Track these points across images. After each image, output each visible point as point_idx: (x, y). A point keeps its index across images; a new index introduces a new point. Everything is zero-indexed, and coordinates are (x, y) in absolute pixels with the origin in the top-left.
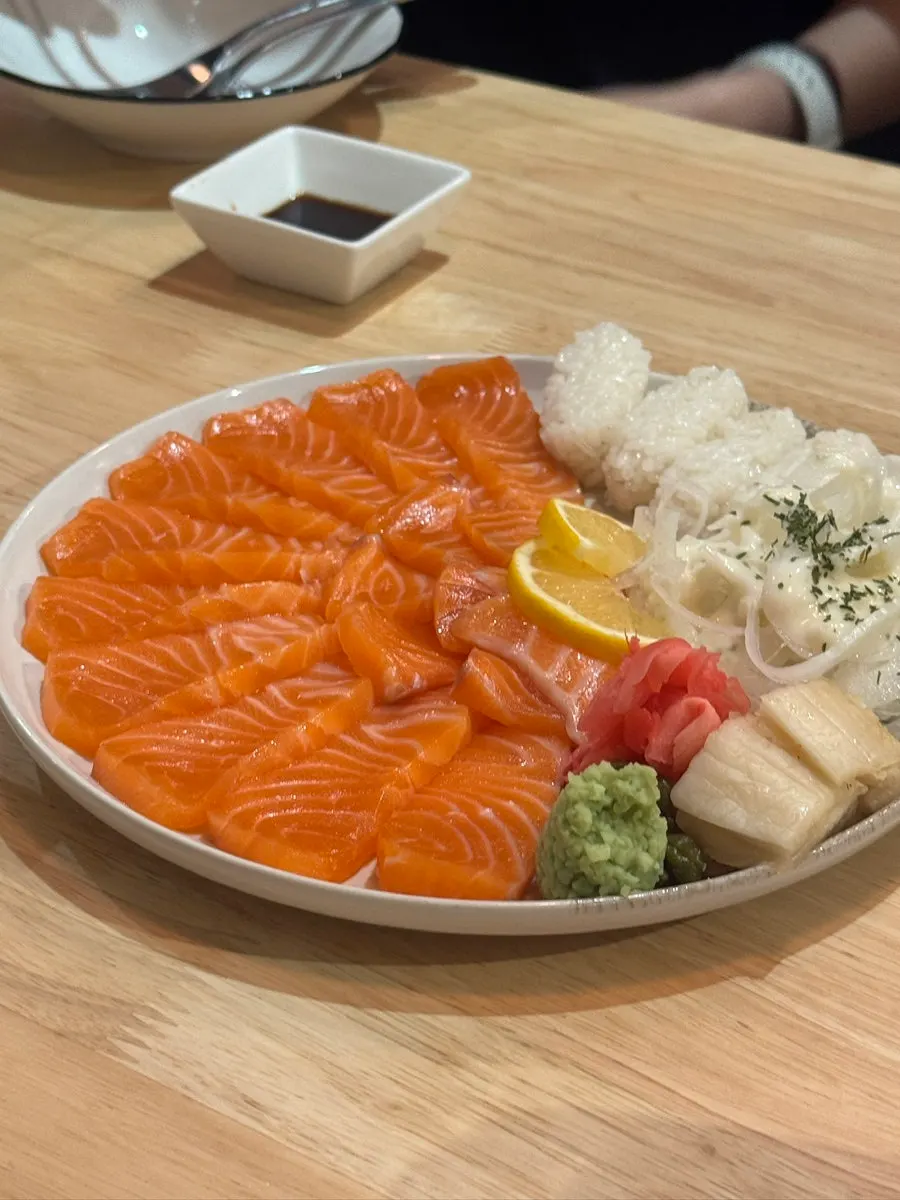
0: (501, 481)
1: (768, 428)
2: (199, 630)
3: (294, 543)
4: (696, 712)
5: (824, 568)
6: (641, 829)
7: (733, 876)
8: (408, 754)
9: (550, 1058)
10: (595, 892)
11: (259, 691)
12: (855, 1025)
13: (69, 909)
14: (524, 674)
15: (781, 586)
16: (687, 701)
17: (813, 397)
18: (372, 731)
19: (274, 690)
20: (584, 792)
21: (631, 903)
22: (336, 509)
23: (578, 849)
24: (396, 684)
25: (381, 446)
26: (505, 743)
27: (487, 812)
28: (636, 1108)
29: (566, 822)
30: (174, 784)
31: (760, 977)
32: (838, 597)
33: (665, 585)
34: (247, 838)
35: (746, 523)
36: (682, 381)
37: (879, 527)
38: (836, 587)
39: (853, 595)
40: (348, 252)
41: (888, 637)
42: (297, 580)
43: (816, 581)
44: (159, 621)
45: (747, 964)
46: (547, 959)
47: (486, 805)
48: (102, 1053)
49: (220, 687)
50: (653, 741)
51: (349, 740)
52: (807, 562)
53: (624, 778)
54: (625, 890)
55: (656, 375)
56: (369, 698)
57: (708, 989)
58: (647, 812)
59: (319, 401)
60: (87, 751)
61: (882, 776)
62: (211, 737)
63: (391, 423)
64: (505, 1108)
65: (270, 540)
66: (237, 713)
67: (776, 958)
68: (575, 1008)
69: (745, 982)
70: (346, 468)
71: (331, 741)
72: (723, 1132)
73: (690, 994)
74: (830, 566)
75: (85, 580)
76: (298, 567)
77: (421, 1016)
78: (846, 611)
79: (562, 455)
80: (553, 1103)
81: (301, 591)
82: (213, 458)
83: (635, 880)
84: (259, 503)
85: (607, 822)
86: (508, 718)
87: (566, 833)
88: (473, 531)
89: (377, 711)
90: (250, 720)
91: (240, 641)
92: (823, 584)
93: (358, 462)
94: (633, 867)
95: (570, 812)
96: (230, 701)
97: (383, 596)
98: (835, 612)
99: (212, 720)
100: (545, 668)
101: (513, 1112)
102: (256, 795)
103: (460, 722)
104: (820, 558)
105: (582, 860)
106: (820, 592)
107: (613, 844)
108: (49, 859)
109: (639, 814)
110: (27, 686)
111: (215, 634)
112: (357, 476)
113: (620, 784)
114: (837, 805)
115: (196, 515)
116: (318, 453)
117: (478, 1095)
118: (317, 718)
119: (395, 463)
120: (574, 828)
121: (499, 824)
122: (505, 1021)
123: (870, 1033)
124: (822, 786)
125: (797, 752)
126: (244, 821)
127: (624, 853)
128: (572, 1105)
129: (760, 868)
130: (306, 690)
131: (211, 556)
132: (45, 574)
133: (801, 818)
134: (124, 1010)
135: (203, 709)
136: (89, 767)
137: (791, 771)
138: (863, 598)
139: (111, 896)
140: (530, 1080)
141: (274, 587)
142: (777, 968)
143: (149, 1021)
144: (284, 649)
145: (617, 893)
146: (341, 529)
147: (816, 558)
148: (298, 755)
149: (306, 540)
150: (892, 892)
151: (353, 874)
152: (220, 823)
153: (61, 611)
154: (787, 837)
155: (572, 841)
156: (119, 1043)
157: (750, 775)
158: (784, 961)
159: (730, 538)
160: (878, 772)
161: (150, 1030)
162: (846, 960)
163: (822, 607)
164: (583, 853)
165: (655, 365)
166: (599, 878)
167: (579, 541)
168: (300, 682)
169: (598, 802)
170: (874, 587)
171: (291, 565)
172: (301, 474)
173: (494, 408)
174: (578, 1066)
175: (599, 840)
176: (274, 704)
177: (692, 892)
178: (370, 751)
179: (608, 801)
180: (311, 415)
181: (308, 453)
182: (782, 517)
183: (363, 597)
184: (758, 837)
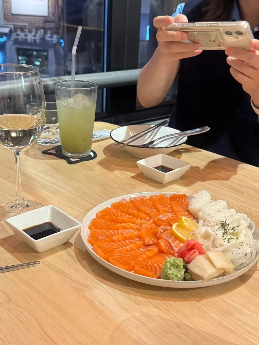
0: (178, 214)
1: (229, 212)
2: (118, 230)
3: (139, 219)
4: (195, 252)
5: (226, 233)
6: (179, 269)
7: (194, 281)
8: (145, 253)
9: (156, 307)
10: (169, 279)
11: (124, 241)
12: (213, 312)
13: (84, 270)
14: (170, 244)
15: (217, 235)
16: (194, 250)
17: (246, 210)
18: (141, 250)
19: (127, 241)
20: (169, 261)
21: (175, 282)
22: (148, 215)
23: (167, 271)
24: (147, 242)
25: (159, 206)
26: (163, 255)
27: (155, 265)
28: (168, 317)
29: (165, 266)
30: (105, 252)
31: (198, 302)
32: (227, 238)
33: (198, 233)
34: (114, 261)
35: (216, 225)
36: (216, 202)
37: (238, 227)
38: (227, 237)
39: (230, 238)
40: (164, 174)
41: (236, 247)
42: (137, 225)
43: (224, 235)
44: (111, 227)
45: (196, 299)
46: (161, 292)
47: (156, 263)
48: (81, 292)
49: (117, 238)
50: (186, 256)
51: (137, 250)
52: (223, 231)
53: (177, 260)
54: (174, 280)
55: (211, 200)
56: (142, 244)
57: (188, 302)
58: (180, 266)
59: (151, 197)
60: (92, 245)
61: (227, 270)
62: (114, 246)
63: (163, 203)
64: (145, 313)
65: (135, 218)
66: (120, 243)
67: (202, 299)
68: (163, 300)
69: (195, 302)
70: (152, 209)
71: (134, 250)
72: (182, 324)
73: (185, 302)
74: (227, 233)
75: (102, 219)
76: (138, 222)
77: (136, 296)
78: (228, 241)
79: (191, 211)
80: (154, 314)
81: (137, 226)
82: (130, 204)
83: (176, 278)
84: (135, 212)
85: (173, 267)
86: (165, 251)
87: (165, 267)
88: (170, 221)
89: (144, 247)
90: (121, 245)
91: (124, 232)
92: (225, 236)
93: (155, 208)
94: (176, 276)
95: (166, 264)
96: (119, 241)
97: (151, 229)
98: (226, 241)
99: (115, 244)
100: (174, 243)
101: (146, 314)
102: (117, 256)
103: (156, 250)
104: (225, 231)
105: (167, 273)
106: (224, 237)
107: (173, 271)
108: (83, 262)
109: (179, 267)
110: (87, 234)
111: (120, 231)
112: (154, 210)
113: (176, 260)
114: (217, 272)
115: (124, 212)
116: (148, 206)
117: (141, 310)
118: (132, 246)
119: (160, 208)
120: (166, 267)
121: (157, 266)
122: (150, 300)
123: (215, 314)
124: (214, 268)
125: (211, 262)
126: (114, 259)
127: (175, 273)
128: (157, 315)
129: (200, 281)
130: (132, 241)
131: (124, 219)
132: (96, 218)
133: (209, 273)
134: (87, 286)
135: (113, 241)
136: (92, 247)
137: (209, 265)
138: (232, 239)
139: (91, 269)
140: (151, 309)
141: (132, 225)
142: (202, 301)
143: (90, 289)
144: (130, 234)
145: (172, 280)
146: (148, 218)
147: (224, 231)
148: (127, 251)
149: (141, 219)
150: (228, 293)
151: (131, 271)
152: (110, 259)
153: (96, 223)
154: (205, 276)
155: (166, 269)
156: (84, 291)
157: (201, 264)
158: (204, 300)
159: (213, 227)
160: (227, 269)
161: (90, 290)
162: (216, 302)
163: (224, 239)
164: (167, 272)
165: (211, 199)
166: (169, 276)
167: (184, 223)
168: (132, 240)
169: (172, 263)
170: (235, 238)
171: (137, 222)
172: (143, 208)
173: (182, 203)
174: (160, 309)
175: (171, 270)
176: (126, 243)
177: (186, 282)
178: (139, 252)
179: (173, 263)
180: (149, 199)
181: (147, 205)
182: (221, 224)
183: (147, 228)
184: (201, 275)
